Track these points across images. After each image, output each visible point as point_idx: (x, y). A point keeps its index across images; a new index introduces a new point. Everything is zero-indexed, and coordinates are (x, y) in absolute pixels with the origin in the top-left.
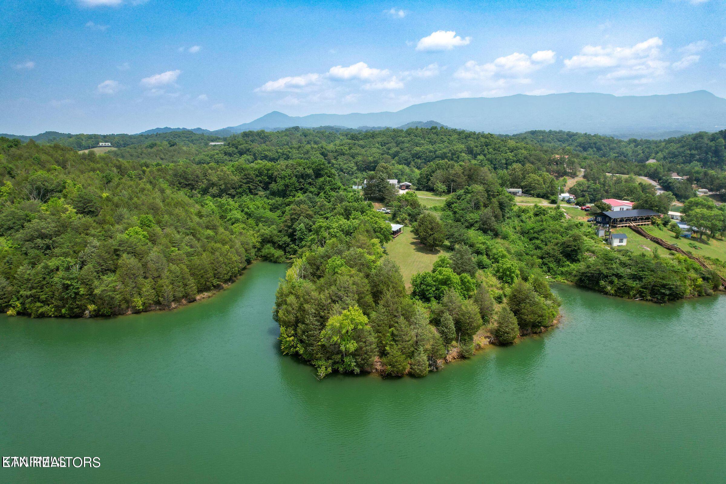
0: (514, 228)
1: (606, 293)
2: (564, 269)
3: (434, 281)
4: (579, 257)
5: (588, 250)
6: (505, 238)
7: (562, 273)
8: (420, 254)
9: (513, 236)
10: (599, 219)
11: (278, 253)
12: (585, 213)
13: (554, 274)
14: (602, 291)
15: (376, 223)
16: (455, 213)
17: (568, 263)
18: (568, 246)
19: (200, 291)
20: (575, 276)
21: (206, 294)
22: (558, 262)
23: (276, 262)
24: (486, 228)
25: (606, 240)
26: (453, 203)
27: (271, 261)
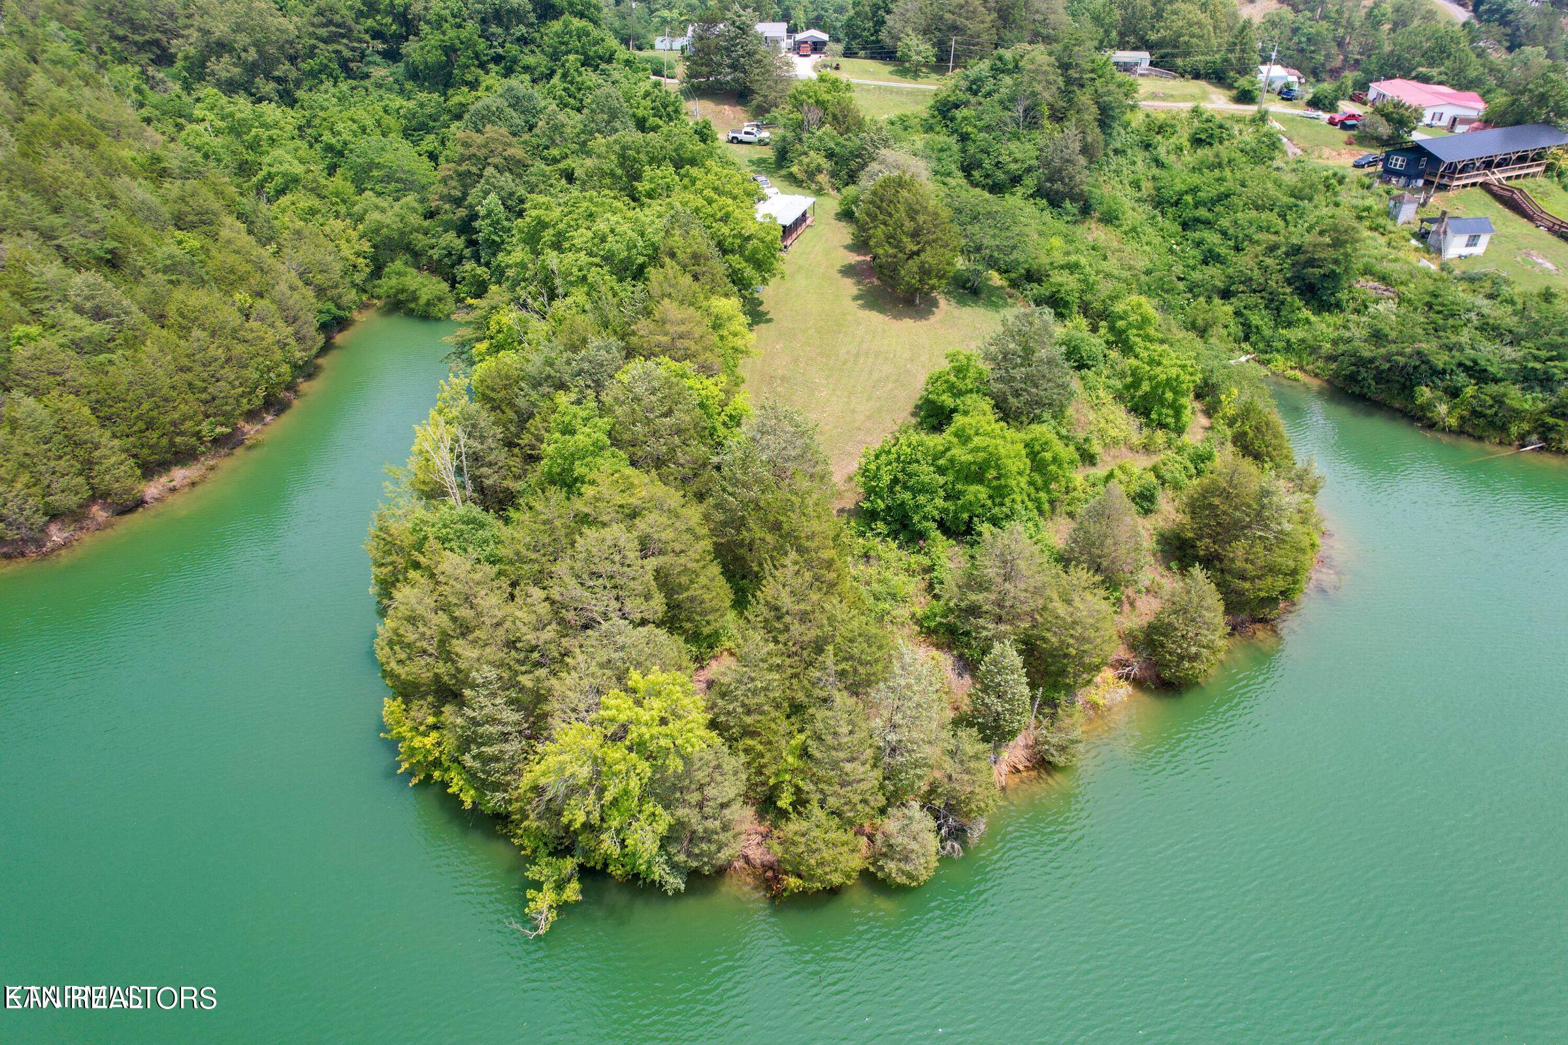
0: (1136, 185)
1: (1431, 426)
2: (1295, 334)
3: (941, 471)
4: (1343, 295)
5: (1367, 271)
6: (1110, 219)
7: (1289, 347)
8: (876, 319)
9: (1134, 213)
10: (1398, 162)
11: (429, 287)
12: (1344, 135)
13: (1265, 349)
14: (1421, 419)
15: (725, 219)
16: (964, 138)
17: (1306, 313)
18: (1312, 263)
19: (149, 470)
20: (1331, 358)
21: (179, 474)
22: (1275, 306)
23: (425, 316)
24: (1057, 192)
25: (1423, 236)
26: (957, 106)
27: (410, 313)
